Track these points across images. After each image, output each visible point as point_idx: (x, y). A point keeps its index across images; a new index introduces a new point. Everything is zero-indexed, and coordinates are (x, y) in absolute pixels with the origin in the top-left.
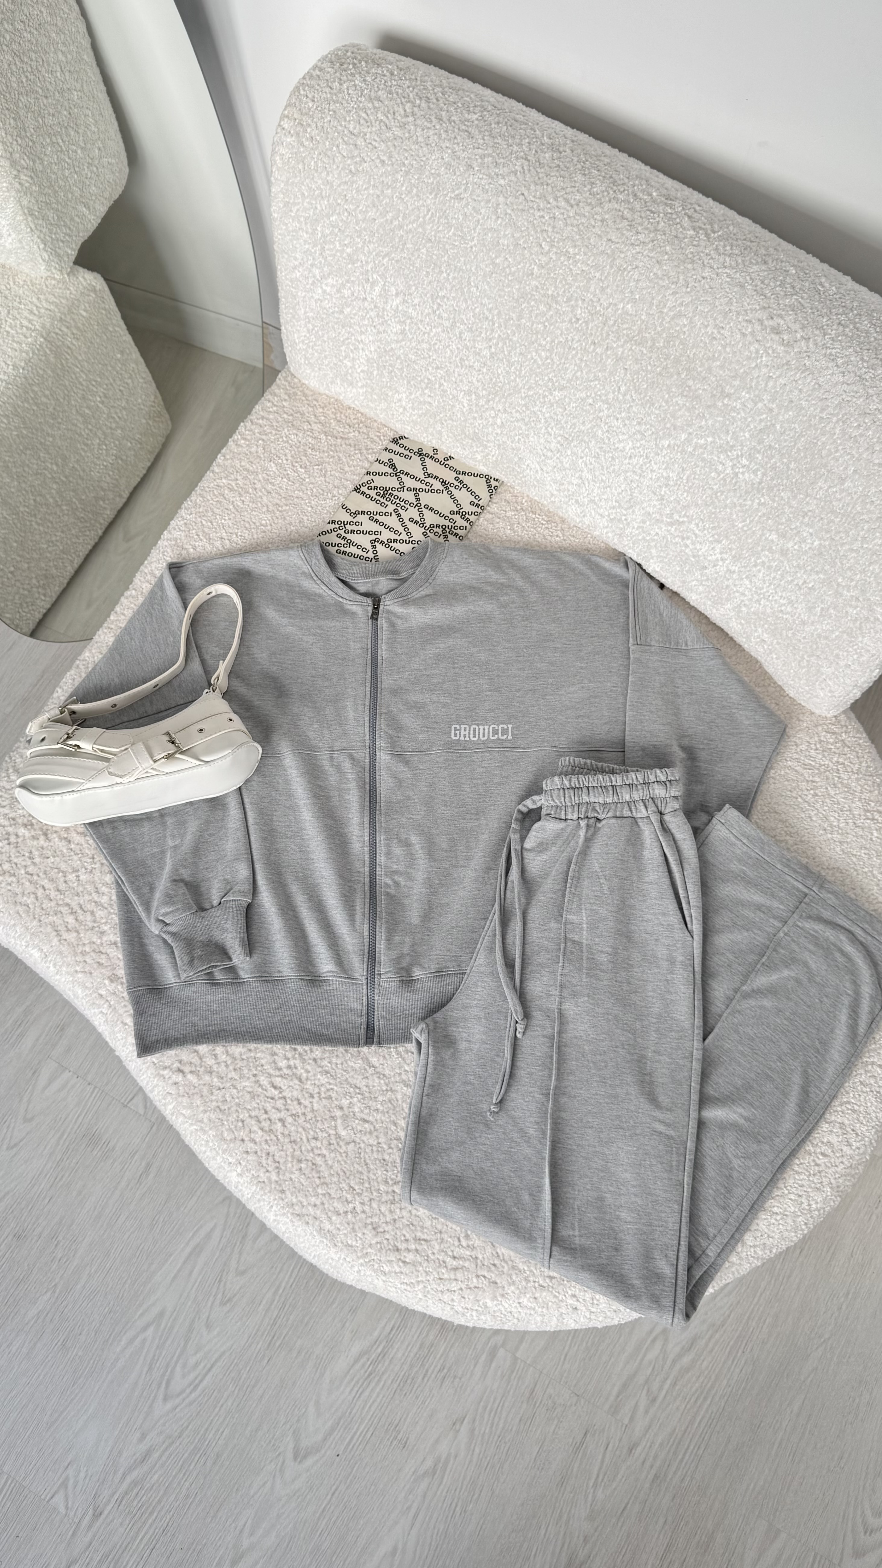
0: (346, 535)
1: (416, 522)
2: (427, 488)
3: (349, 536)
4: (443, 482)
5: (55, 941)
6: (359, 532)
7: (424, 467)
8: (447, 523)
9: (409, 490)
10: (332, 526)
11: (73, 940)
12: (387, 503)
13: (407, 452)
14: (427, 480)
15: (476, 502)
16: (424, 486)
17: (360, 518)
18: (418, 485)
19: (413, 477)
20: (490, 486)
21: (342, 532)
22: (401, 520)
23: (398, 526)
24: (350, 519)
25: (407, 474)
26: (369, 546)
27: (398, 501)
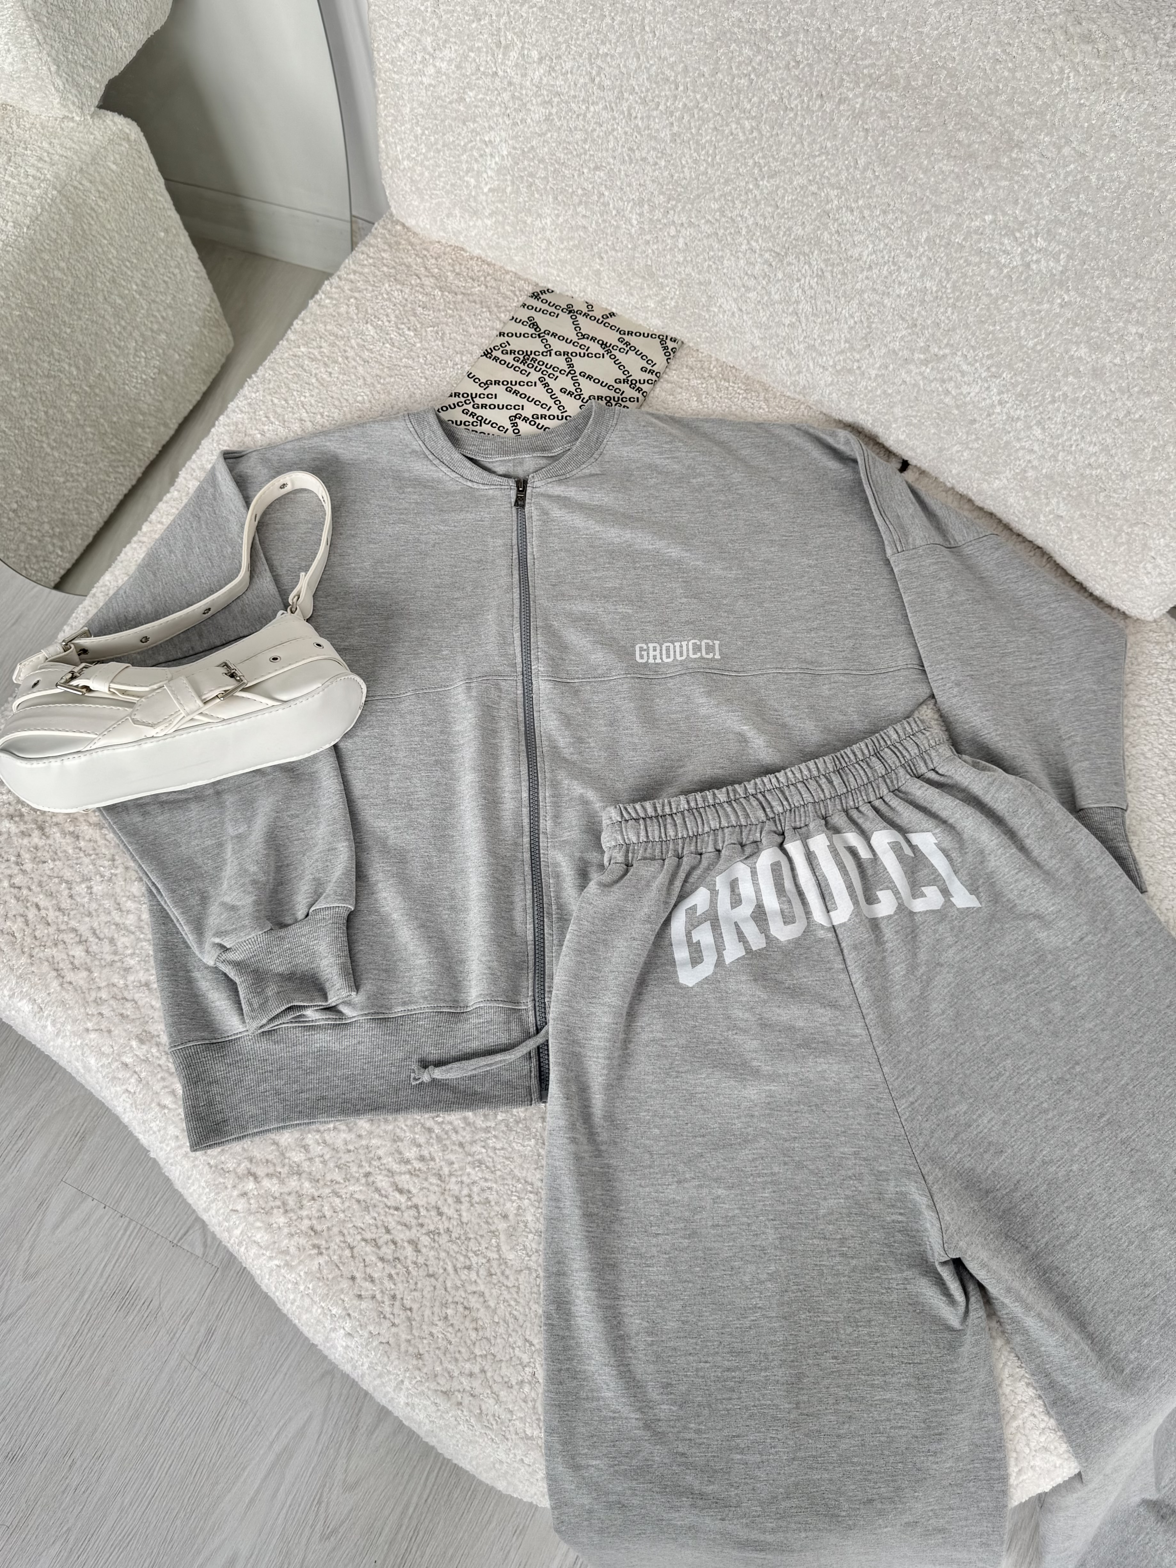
0: (475, 411)
1: (570, 394)
2: (582, 352)
3: (479, 412)
4: (603, 345)
5: (55, 984)
6: (493, 407)
7: (577, 327)
8: (612, 394)
9: (559, 354)
10: (456, 400)
11: (81, 982)
12: (528, 370)
13: (553, 309)
14: (581, 342)
15: (649, 367)
16: (578, 350)
17: (493, 389)
18: (570, 348)
19: (562, 338)
20: (665, 348)
21: (469, 407)
22: (550, 391)
23: (546, 399)
24: (480, 390)
25: (554, 335)
26: (508, 425)
27: (543, 368)
